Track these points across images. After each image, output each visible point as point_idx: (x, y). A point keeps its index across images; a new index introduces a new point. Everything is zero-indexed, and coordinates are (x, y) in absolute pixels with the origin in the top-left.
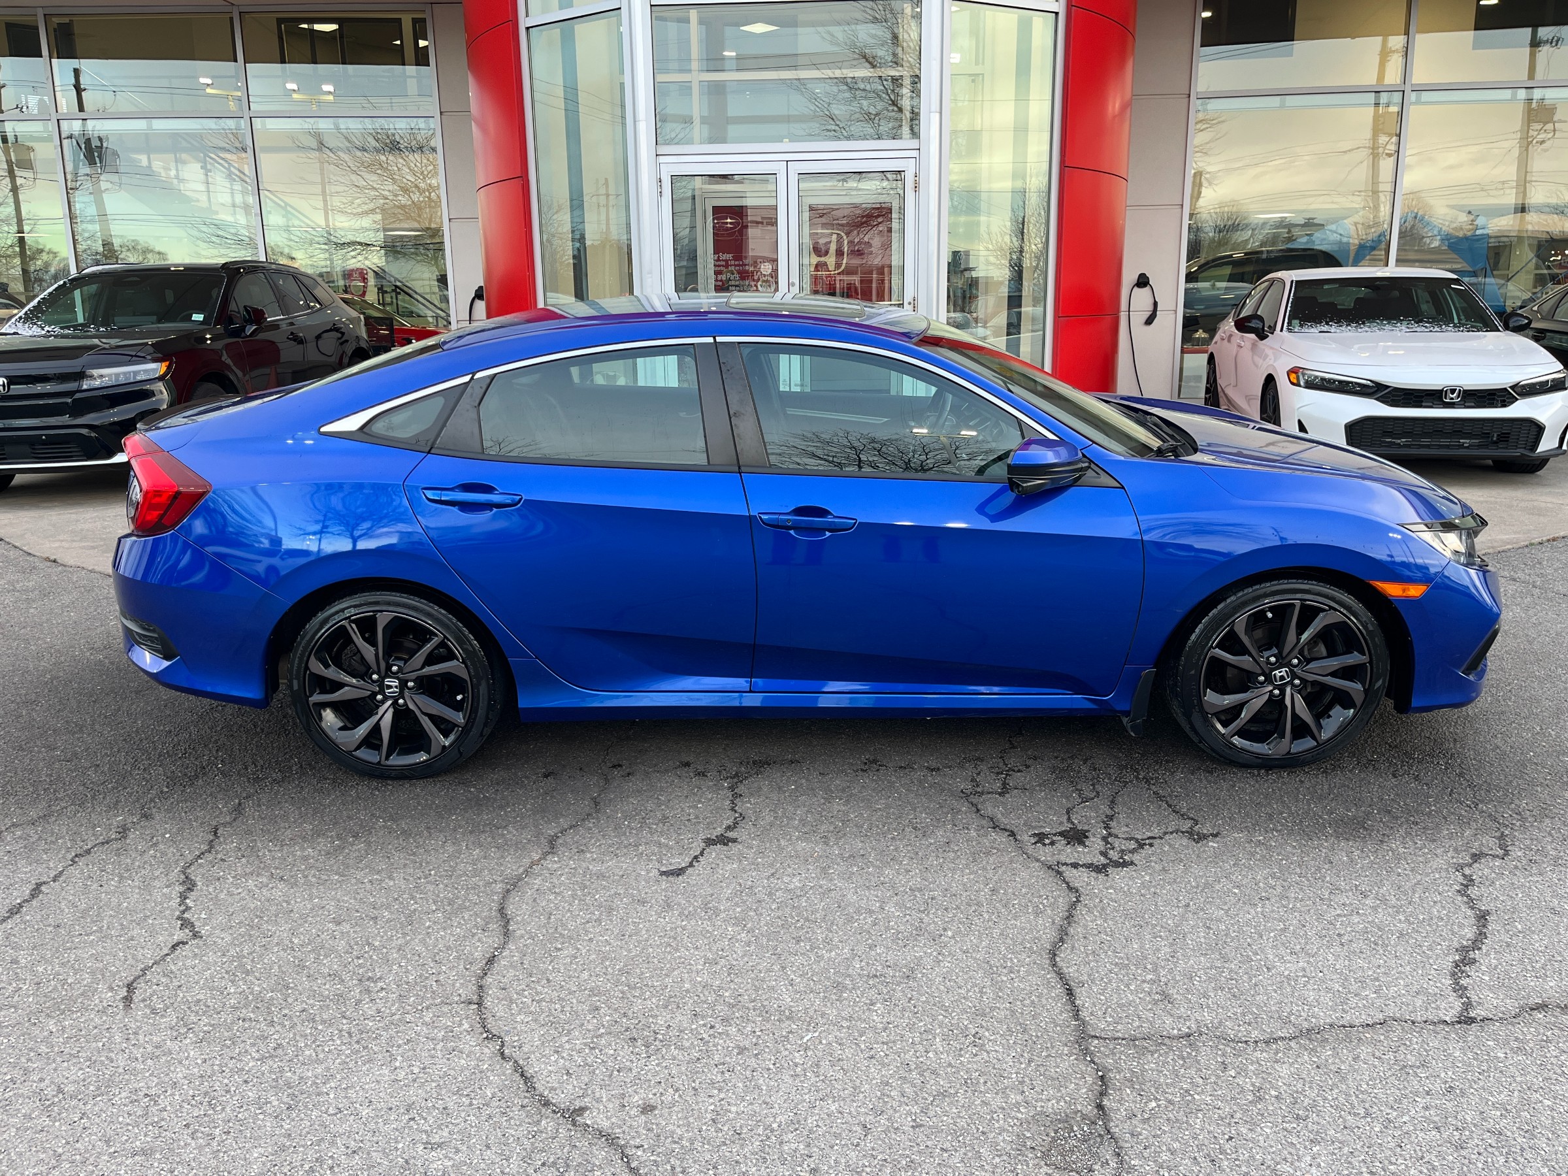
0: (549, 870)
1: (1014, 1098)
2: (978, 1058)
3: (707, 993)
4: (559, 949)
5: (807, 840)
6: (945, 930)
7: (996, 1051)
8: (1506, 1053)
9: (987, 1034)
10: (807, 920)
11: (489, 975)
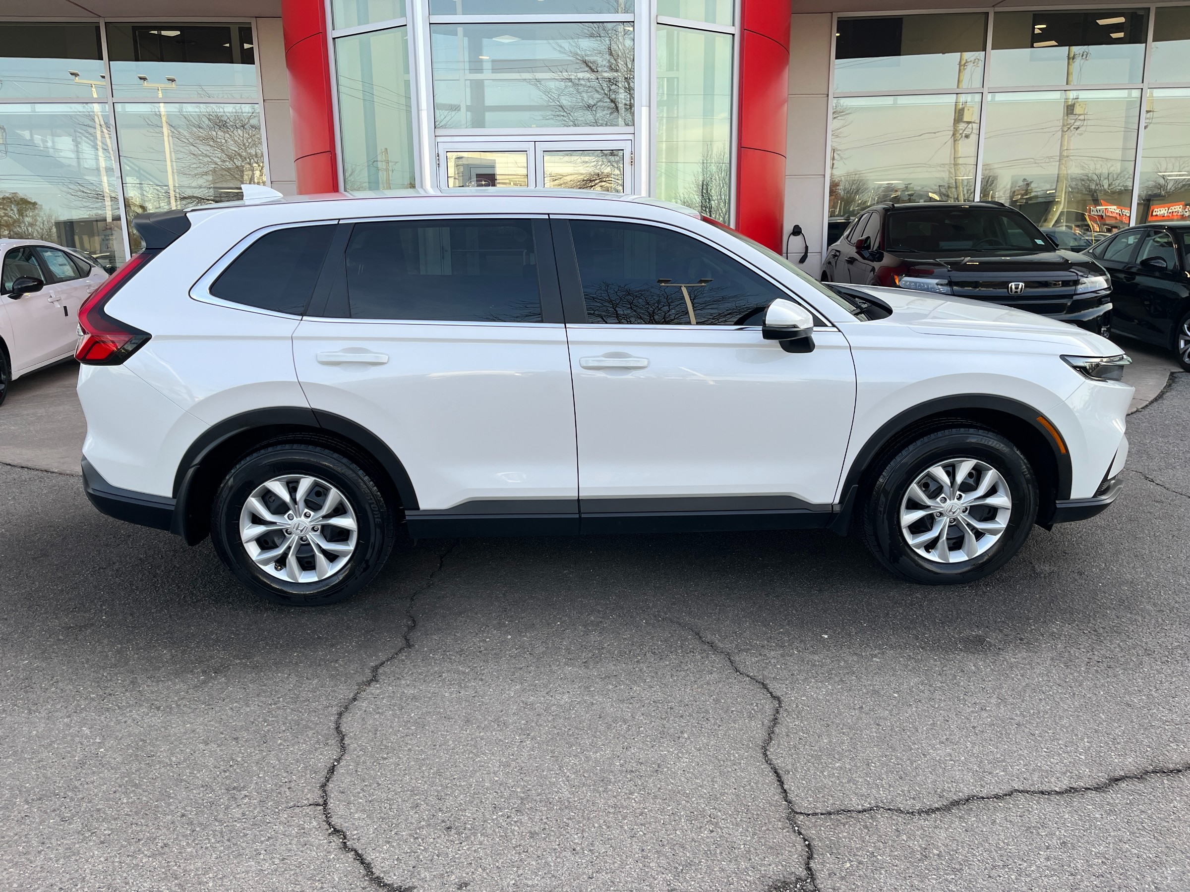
0: (373, 694)
1: (743, 865)
2: (714, 834)
3: (502, 789)
4: (386, 759)
5: (573, 665)
6: (682, 732)
7: (727, 827)
8: (1102, 815)
9: (719, 814)
10: (577, 728)
11: (330, 782)
